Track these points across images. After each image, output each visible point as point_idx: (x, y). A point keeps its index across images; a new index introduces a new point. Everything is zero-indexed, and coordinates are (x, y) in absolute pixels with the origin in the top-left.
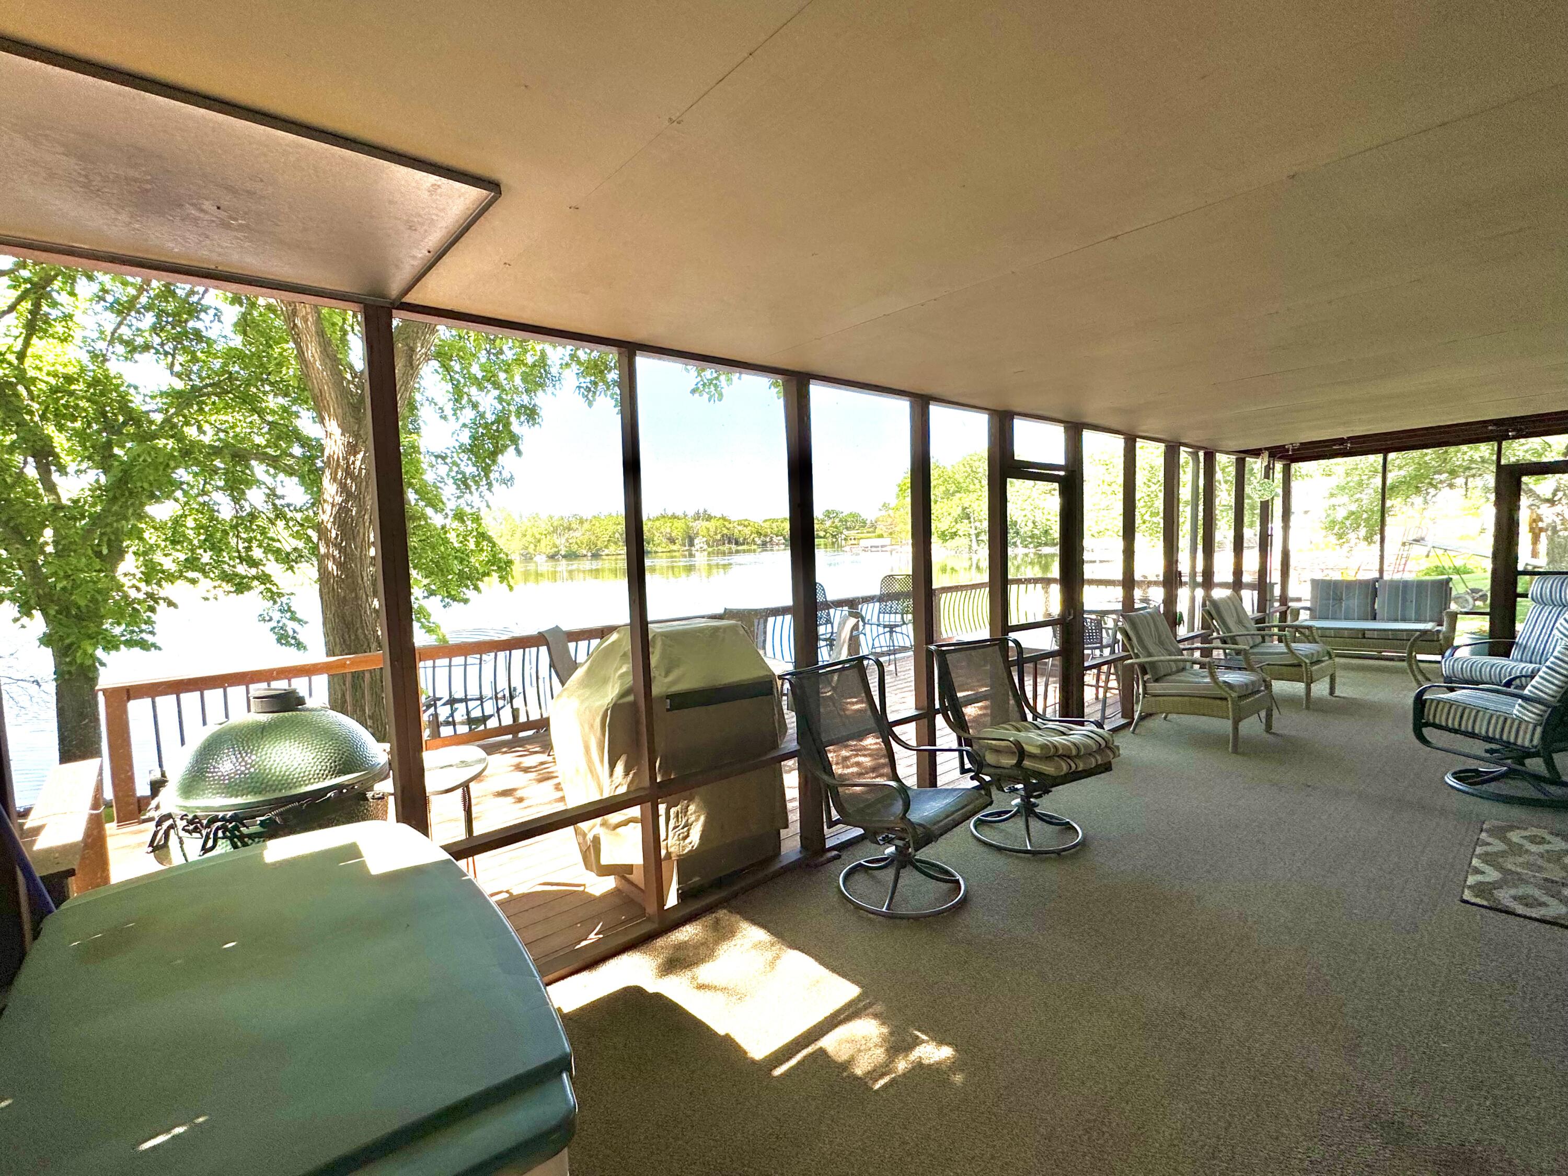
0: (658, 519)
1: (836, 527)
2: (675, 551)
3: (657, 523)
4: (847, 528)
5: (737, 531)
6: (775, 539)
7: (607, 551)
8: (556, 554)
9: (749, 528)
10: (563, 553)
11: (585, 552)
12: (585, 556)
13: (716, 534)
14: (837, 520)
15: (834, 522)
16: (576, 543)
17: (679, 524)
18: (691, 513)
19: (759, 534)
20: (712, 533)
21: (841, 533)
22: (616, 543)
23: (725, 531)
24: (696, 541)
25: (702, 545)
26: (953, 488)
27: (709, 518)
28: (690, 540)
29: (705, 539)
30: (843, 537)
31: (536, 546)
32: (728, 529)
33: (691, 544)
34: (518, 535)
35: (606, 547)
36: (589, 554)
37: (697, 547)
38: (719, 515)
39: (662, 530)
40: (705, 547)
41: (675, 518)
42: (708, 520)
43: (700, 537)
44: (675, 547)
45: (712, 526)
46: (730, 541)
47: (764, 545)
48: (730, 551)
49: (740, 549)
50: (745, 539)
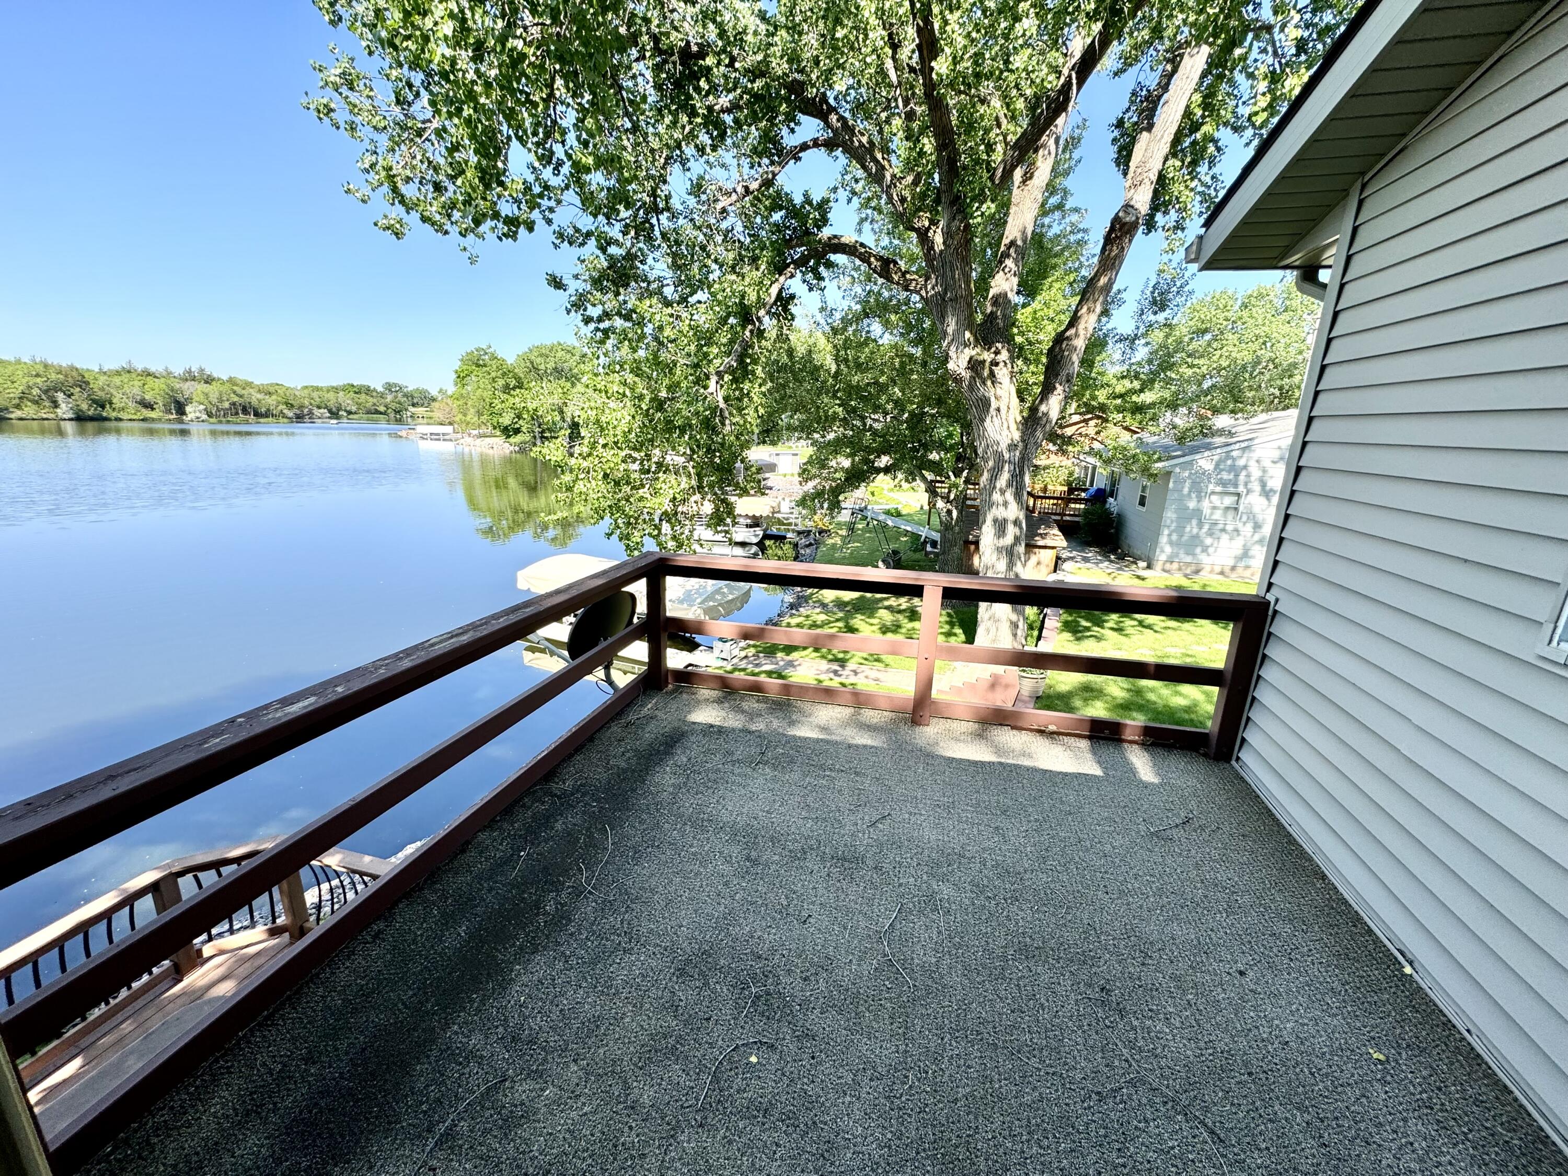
0: (118, 373)
1: (400, 403)
2: (153, 420)
3: (117, 380)
4: (413, 405)
5: (255, 397)
6: (317, 412)
7: (19, 413)
9: (274, 397)
13: (221, 401)
14: (400, 395)
15: (396, 397)
17: (159, 385)
18: (178, 370)
19: (291, 406)
20: (215, 401)
21: (406, 410)
22: (36, 403)
23: (236, 399)
24: (188, 409)
25: (198, 414)
26: (513, 383)
27: (209, 380)
28: (179, 407)
29: (202, 407)
30: (409, 414)
32: (241, 396)
33: (181, 411)
35: (18, 407)
37: (191, 416)
38: (225, 378)
39: (126, 389)
40: (205, 417)
41: (149, 374)
42: (206, 382)
43: (195, 404)
44: (153, 415)
45: (213, 390)
46: (245, 411)
47: (299, 418)
48: (247, 422)
49: (262, 420)
50: (268, 410)
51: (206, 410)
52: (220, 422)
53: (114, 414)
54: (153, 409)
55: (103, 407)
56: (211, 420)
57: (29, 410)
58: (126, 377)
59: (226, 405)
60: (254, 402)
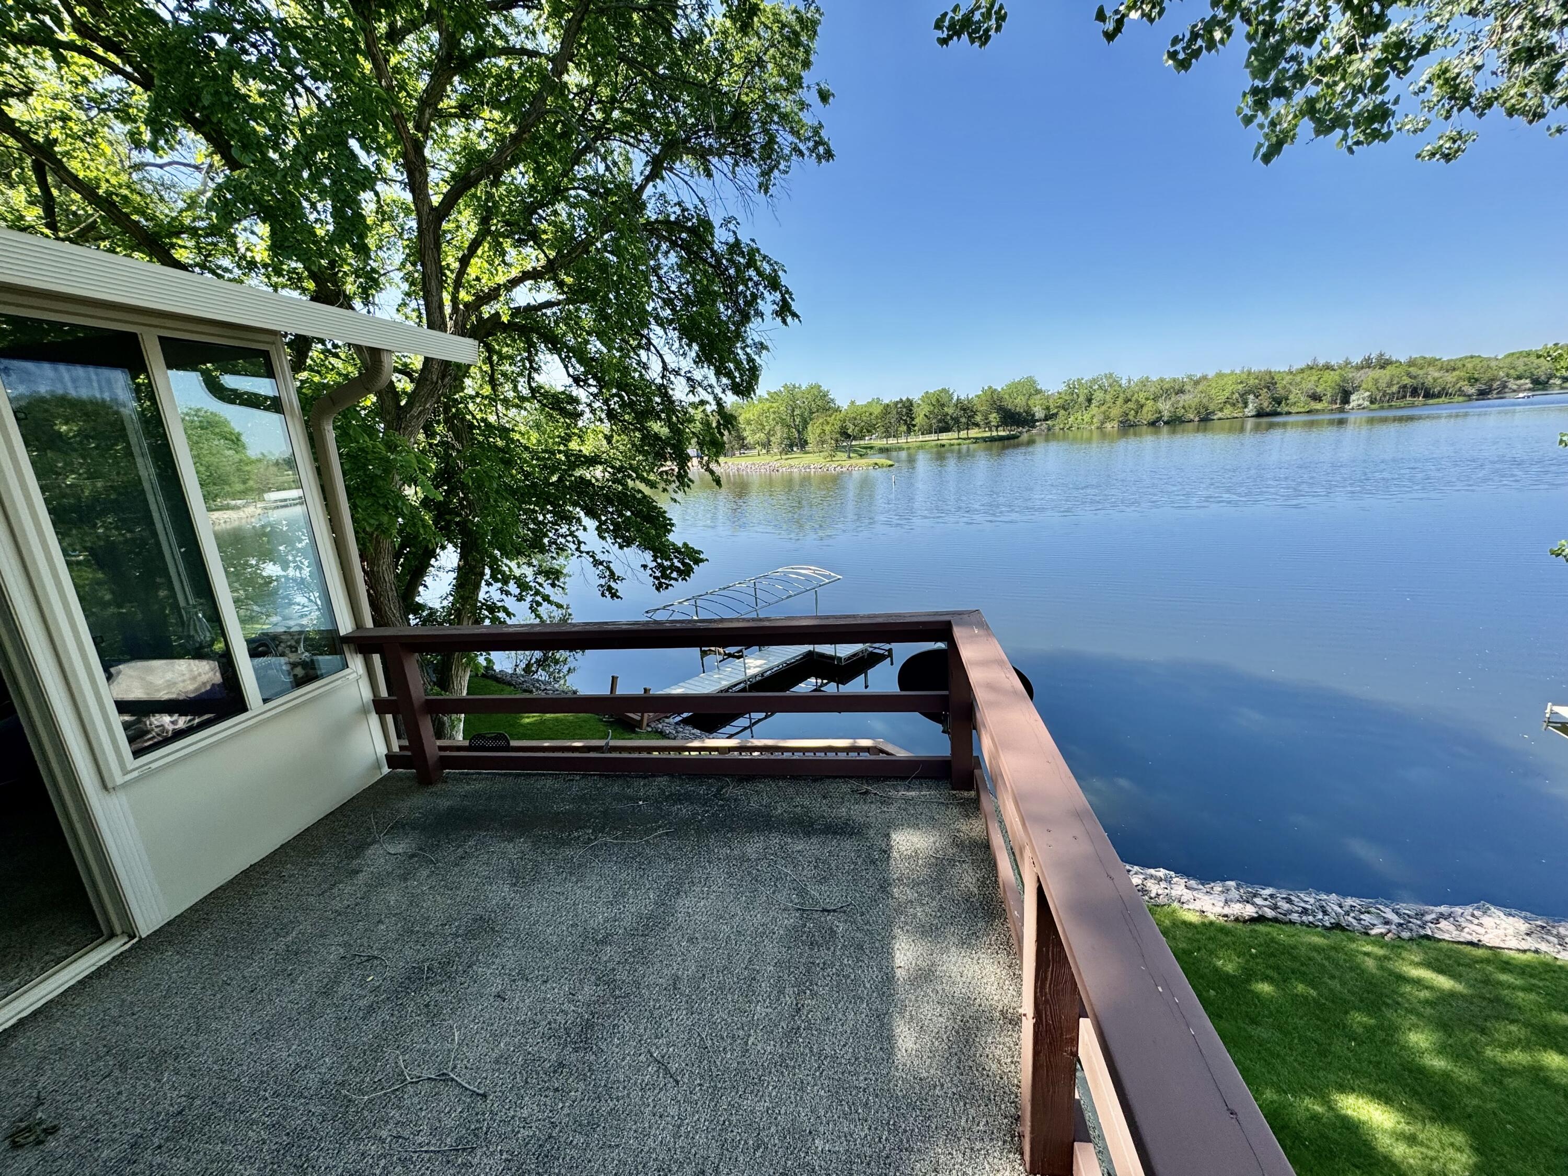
0: (1302, 371)
2: (1317, 411)
3: (1299, 378)
5: (1432, 376)
6: (1512, 384)
7: (1220, 415)
8: (1159, 419)
9: (1457, 373)
10: (1165, 419)
11: (1192, 417)
12: (1191, 421)
13: (1390, 385)
16: (1184, 407)
17: (1334, 376)
18: (1357, 360)
19: (1476, 382)
20: (1383, 386)
22: (1234, 405)
23: (1408, 381)
24: (1353, 397)
25: (1361, 402)
27: (1385, 365)
28: (1345, 396)
29: (1368, 394)
31: (1137, 413)
32: (1415, 378)
33: (1346, 400)
34: (1120, 401)
35: (1221, 410)
36: (1197, 419)
37: (1353, 404)
38: (1404, 360)
39: (1304, 384)
40: (1367, 403)
41: (1328, 368)
42: (1382, 367)
43: (1362, 391)
44: (1319, 406)
45: (1384, 375)
46: (1415, 392)
47: (1483, 394)
48: (1412, 406)
49: (1431, 401)
50: (1444, 389)
51: (1370, 396)
52: (1382, 408)
53: (1286, 409)
54: (1321, 400)
55: (1279, 403)
56: (1373, 406)
57: (1228, 412)
58: (1308, 372)
59: (1395, 389)
60: (1429, 381)
